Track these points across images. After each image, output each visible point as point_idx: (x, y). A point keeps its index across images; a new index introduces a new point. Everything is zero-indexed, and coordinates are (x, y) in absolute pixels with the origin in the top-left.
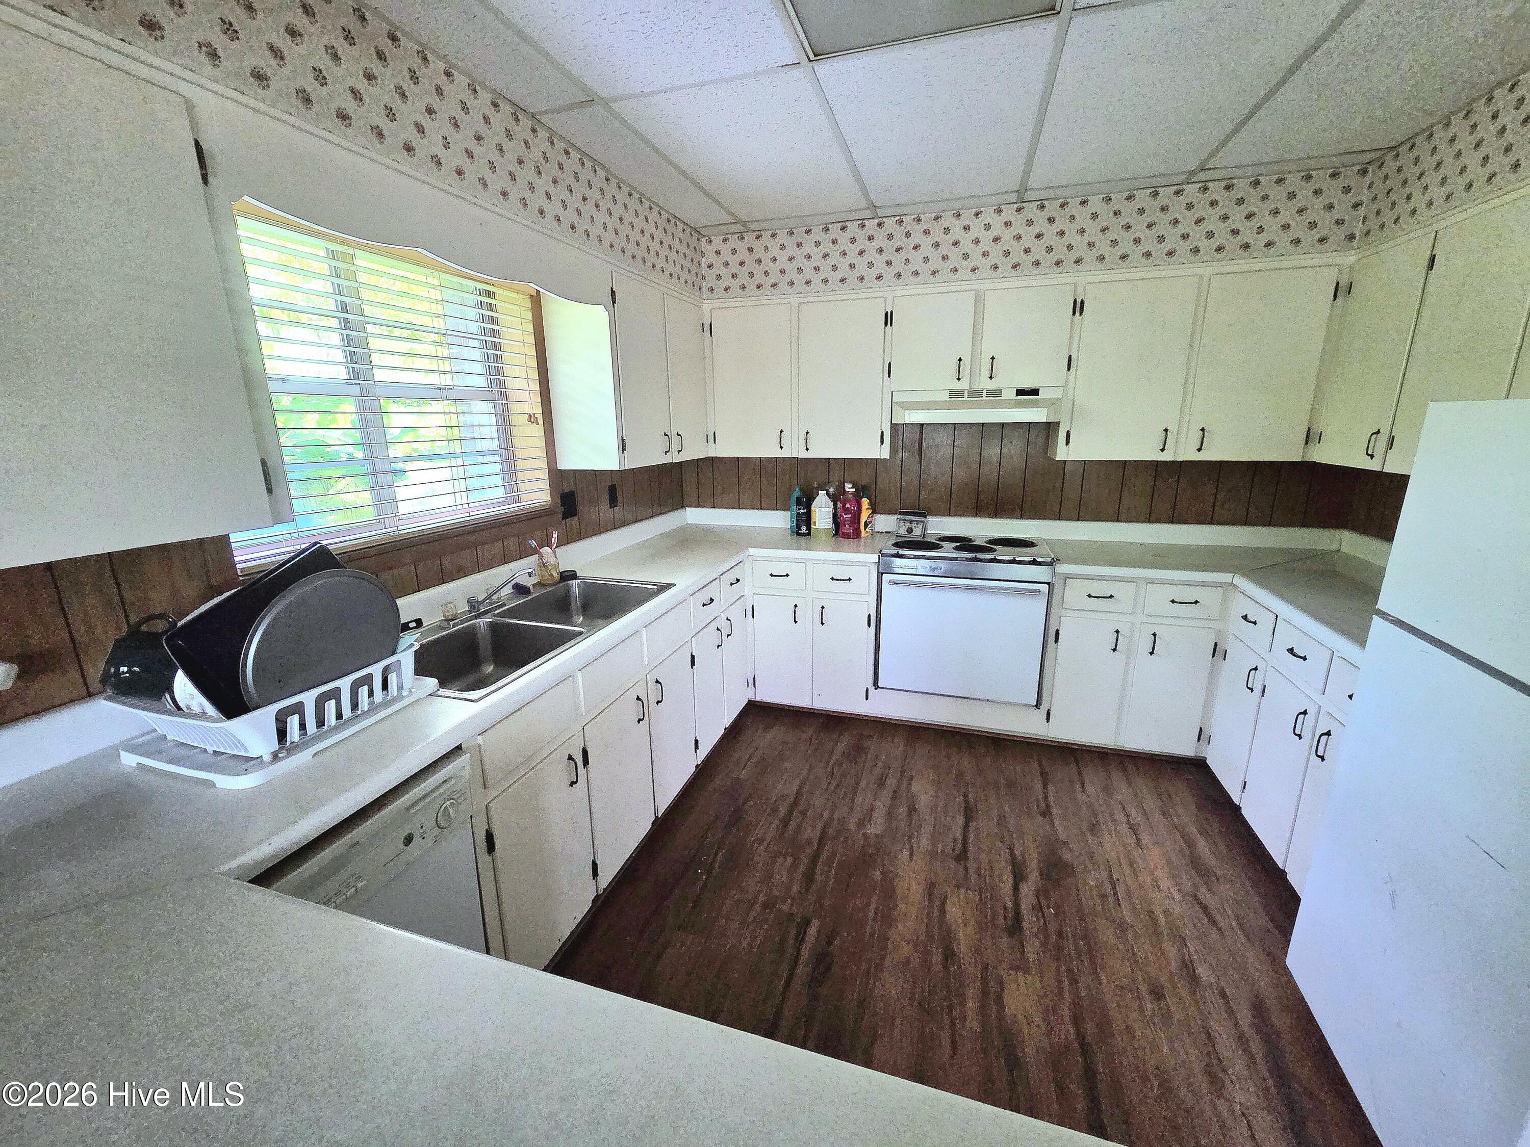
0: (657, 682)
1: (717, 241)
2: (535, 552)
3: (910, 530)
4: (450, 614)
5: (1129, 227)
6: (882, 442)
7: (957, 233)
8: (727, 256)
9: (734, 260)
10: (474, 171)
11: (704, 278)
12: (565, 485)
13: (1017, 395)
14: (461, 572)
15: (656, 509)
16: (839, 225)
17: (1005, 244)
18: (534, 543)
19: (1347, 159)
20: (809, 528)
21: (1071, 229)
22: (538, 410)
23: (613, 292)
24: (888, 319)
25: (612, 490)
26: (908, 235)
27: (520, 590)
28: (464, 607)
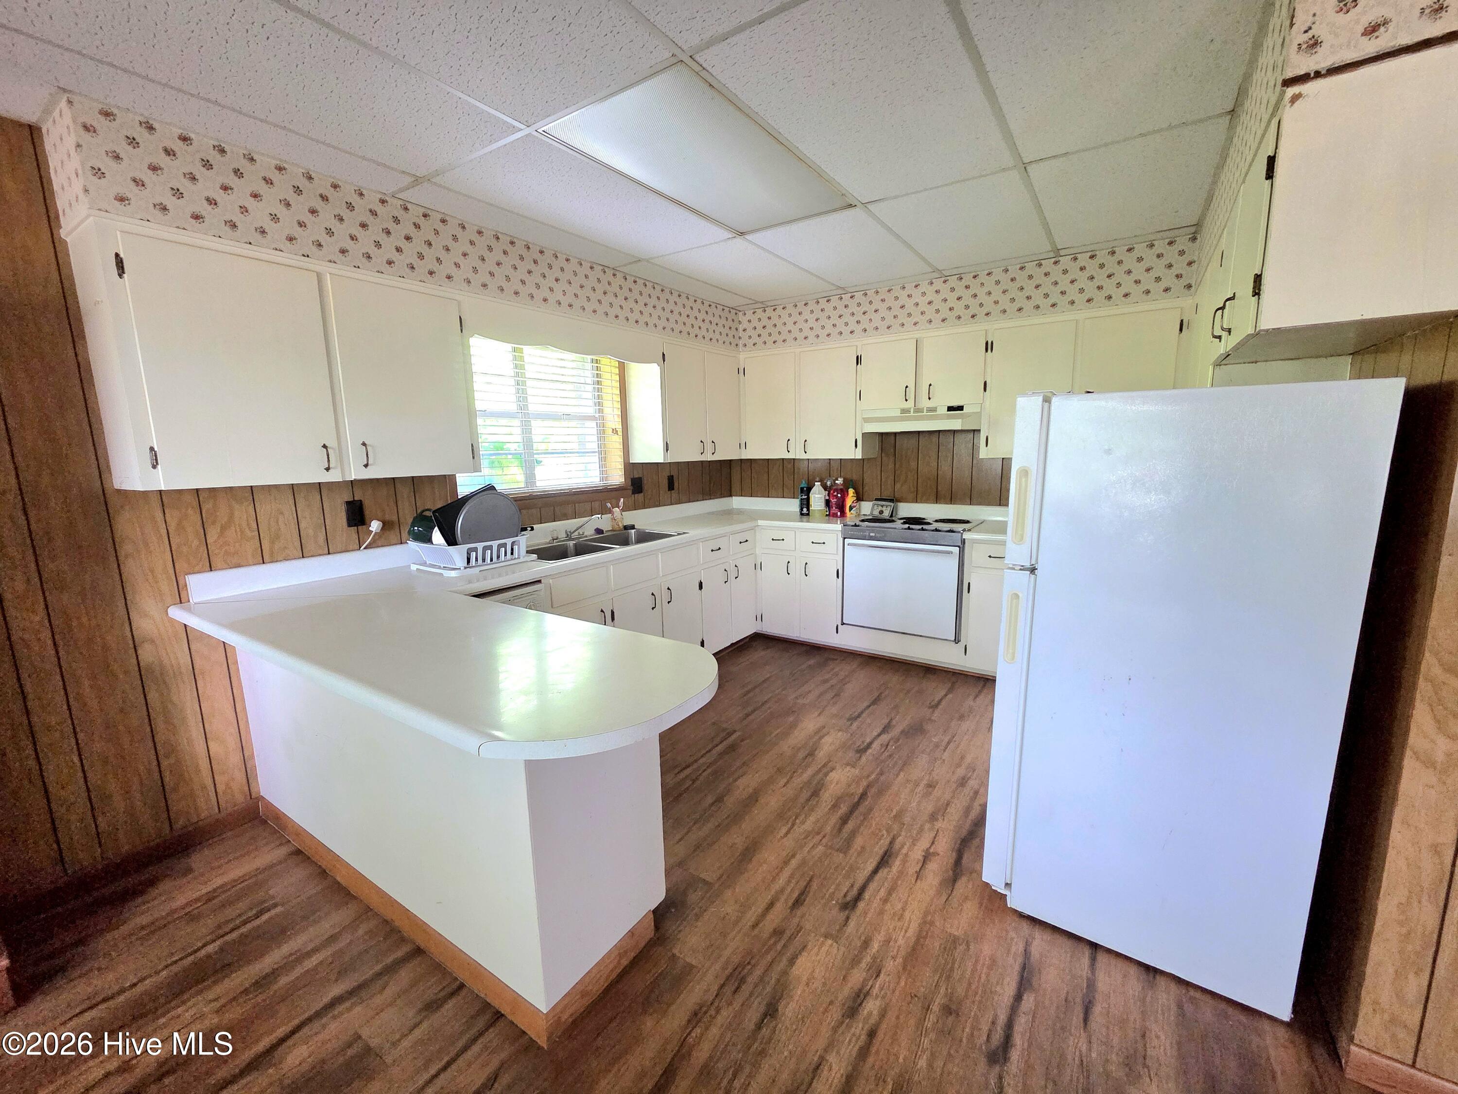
0: (668, 589)
1: (749, 312)
2: (610, 512)
3: (881, 512)
4: (555, 536)
5: (1023, 289)
6: (856, 446)
7: (904, 299)
8: (755, 323)
9: (759, 326)
10: (577, 304)
11: (740, 338)
12: (635, 472)
13: (948, 411)
14: (565, 517)
15: (701, 497)
16: (826, 299)
17: (936, 305)
18: (609, 505)
19: (1159, 236)
20: (808, 510)
21: (981, 293)
22: (619, 427)
23: (664, 355)
24: (858, 360)
25: (671, 480)
26: (871, 302)
27: (599, 531)
28: (562, 536)
